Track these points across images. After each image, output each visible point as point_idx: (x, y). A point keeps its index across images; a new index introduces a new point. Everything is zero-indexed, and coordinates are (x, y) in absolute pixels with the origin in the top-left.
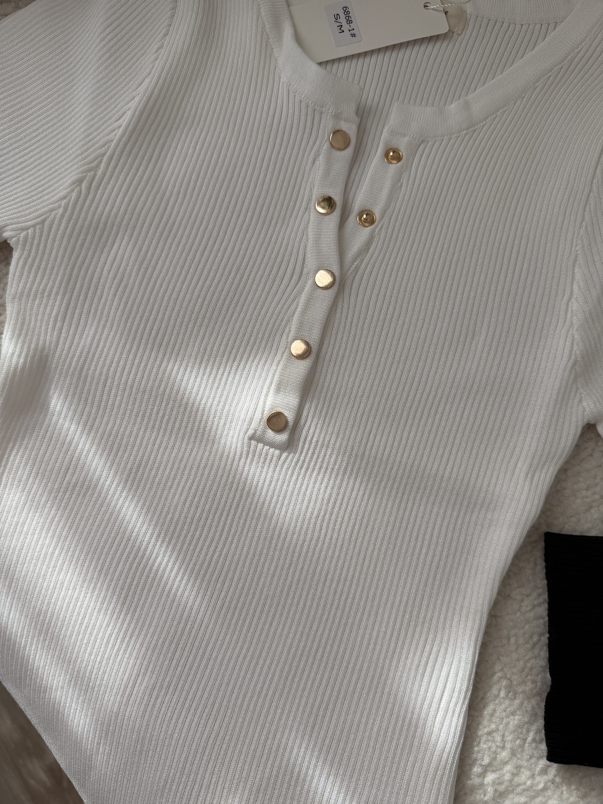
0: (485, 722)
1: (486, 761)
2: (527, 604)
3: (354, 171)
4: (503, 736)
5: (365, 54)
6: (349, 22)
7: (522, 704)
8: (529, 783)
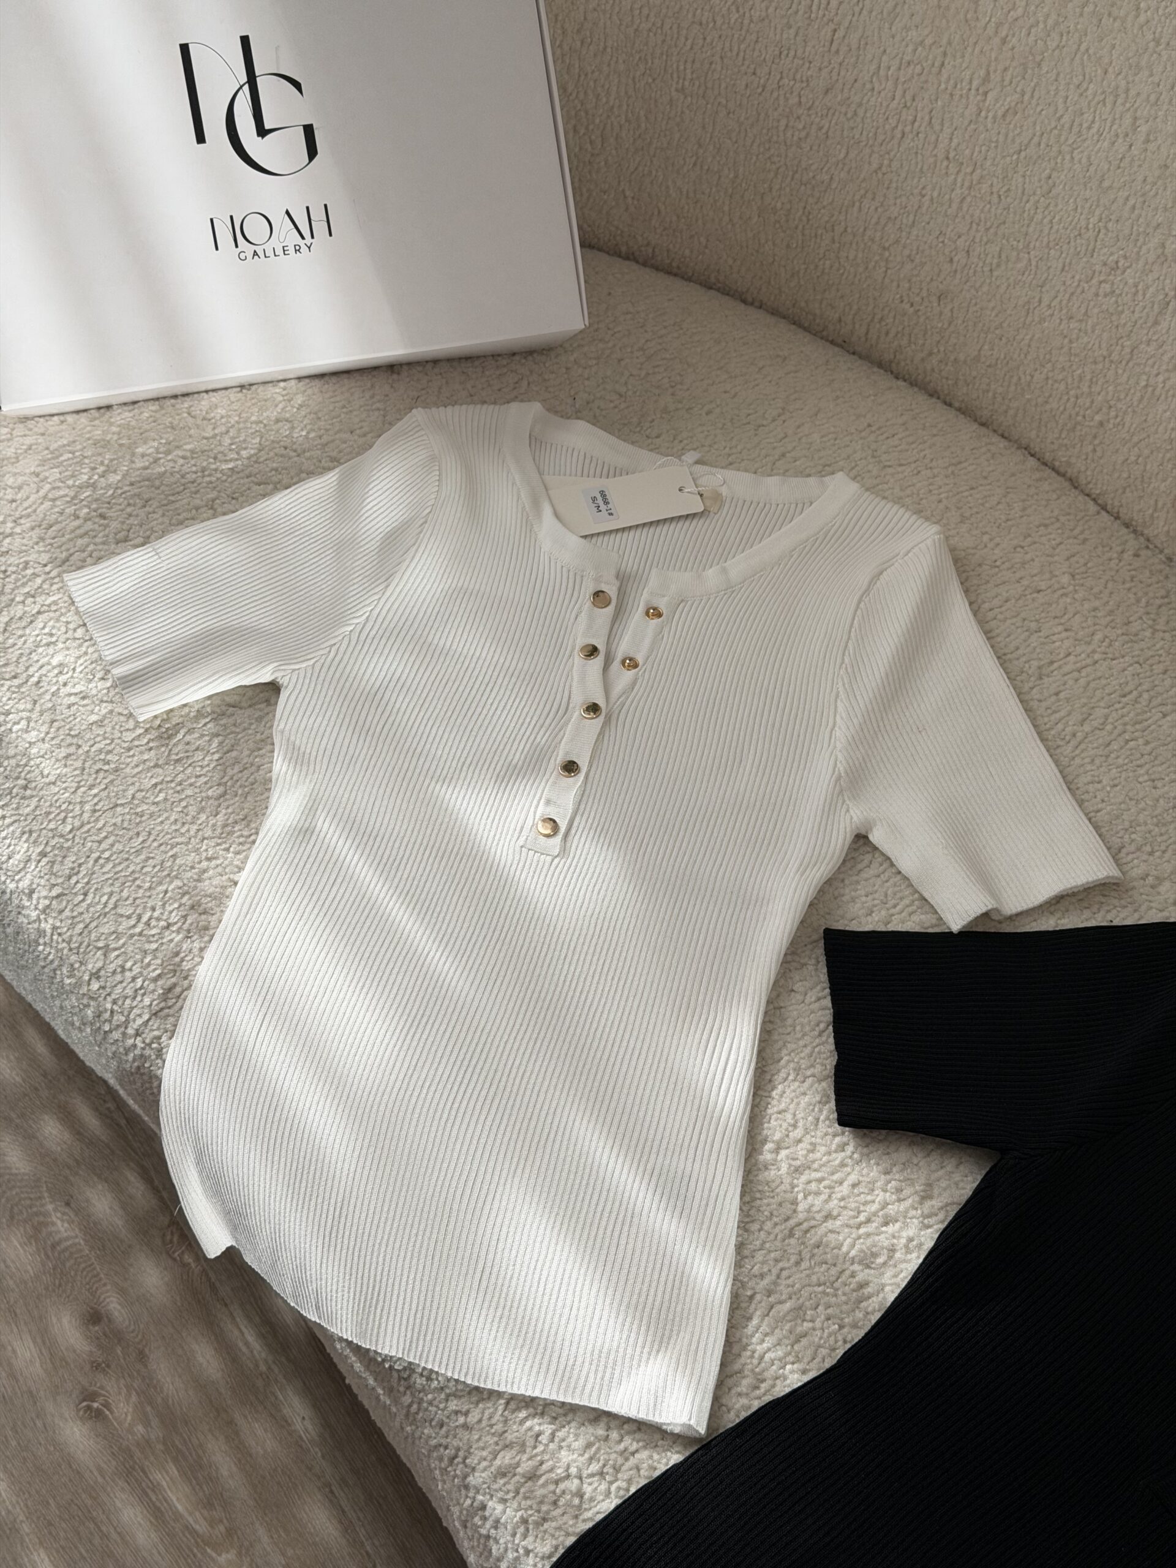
0: (774, 1102)
1: (777, 1136)
2: (811, 996)
3: (616, 626)
4: (795, 1115)
5: (624, 529)
6: (606, 503)
7: (812, 1086)
8: (825, 1159)
